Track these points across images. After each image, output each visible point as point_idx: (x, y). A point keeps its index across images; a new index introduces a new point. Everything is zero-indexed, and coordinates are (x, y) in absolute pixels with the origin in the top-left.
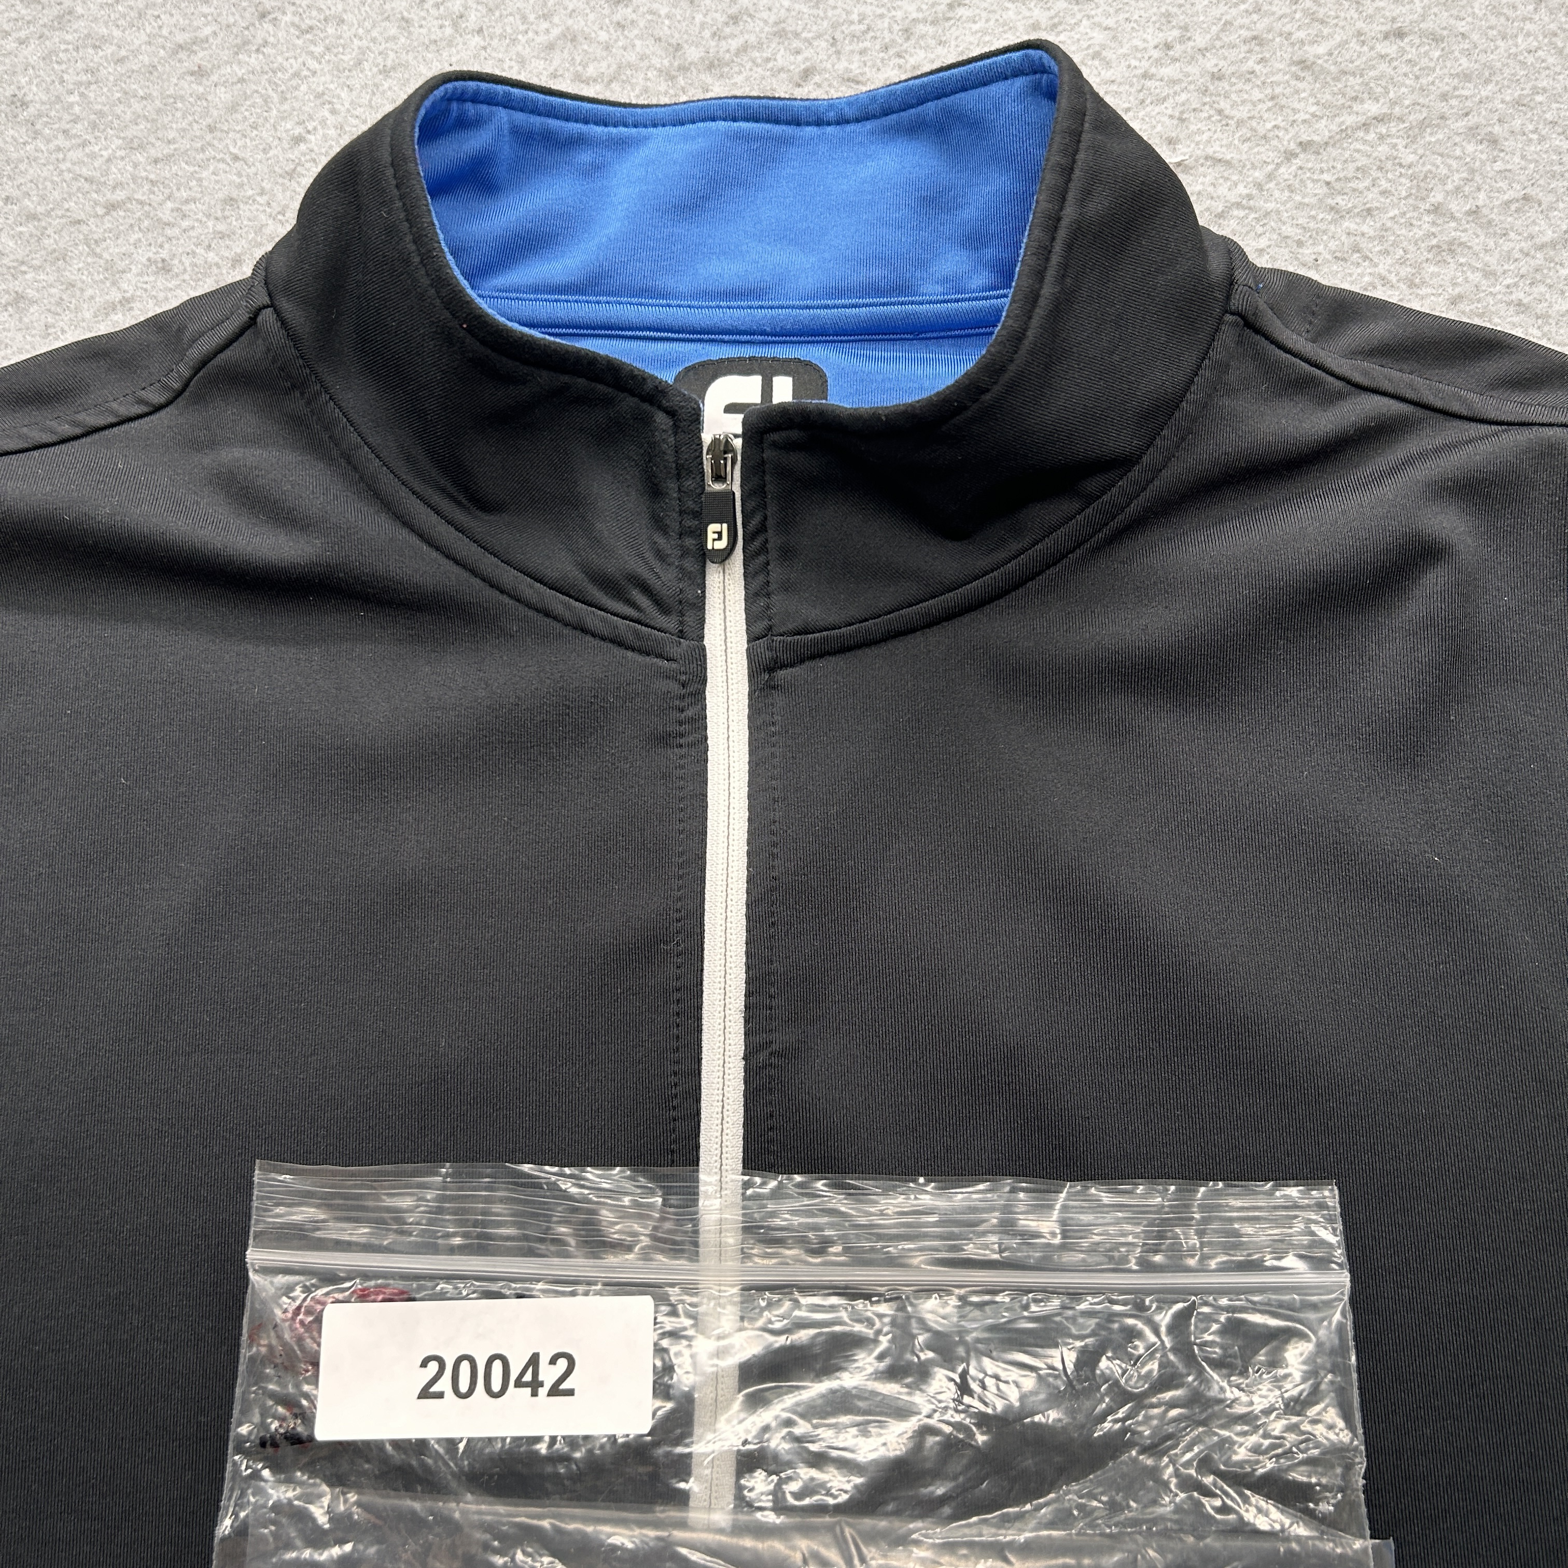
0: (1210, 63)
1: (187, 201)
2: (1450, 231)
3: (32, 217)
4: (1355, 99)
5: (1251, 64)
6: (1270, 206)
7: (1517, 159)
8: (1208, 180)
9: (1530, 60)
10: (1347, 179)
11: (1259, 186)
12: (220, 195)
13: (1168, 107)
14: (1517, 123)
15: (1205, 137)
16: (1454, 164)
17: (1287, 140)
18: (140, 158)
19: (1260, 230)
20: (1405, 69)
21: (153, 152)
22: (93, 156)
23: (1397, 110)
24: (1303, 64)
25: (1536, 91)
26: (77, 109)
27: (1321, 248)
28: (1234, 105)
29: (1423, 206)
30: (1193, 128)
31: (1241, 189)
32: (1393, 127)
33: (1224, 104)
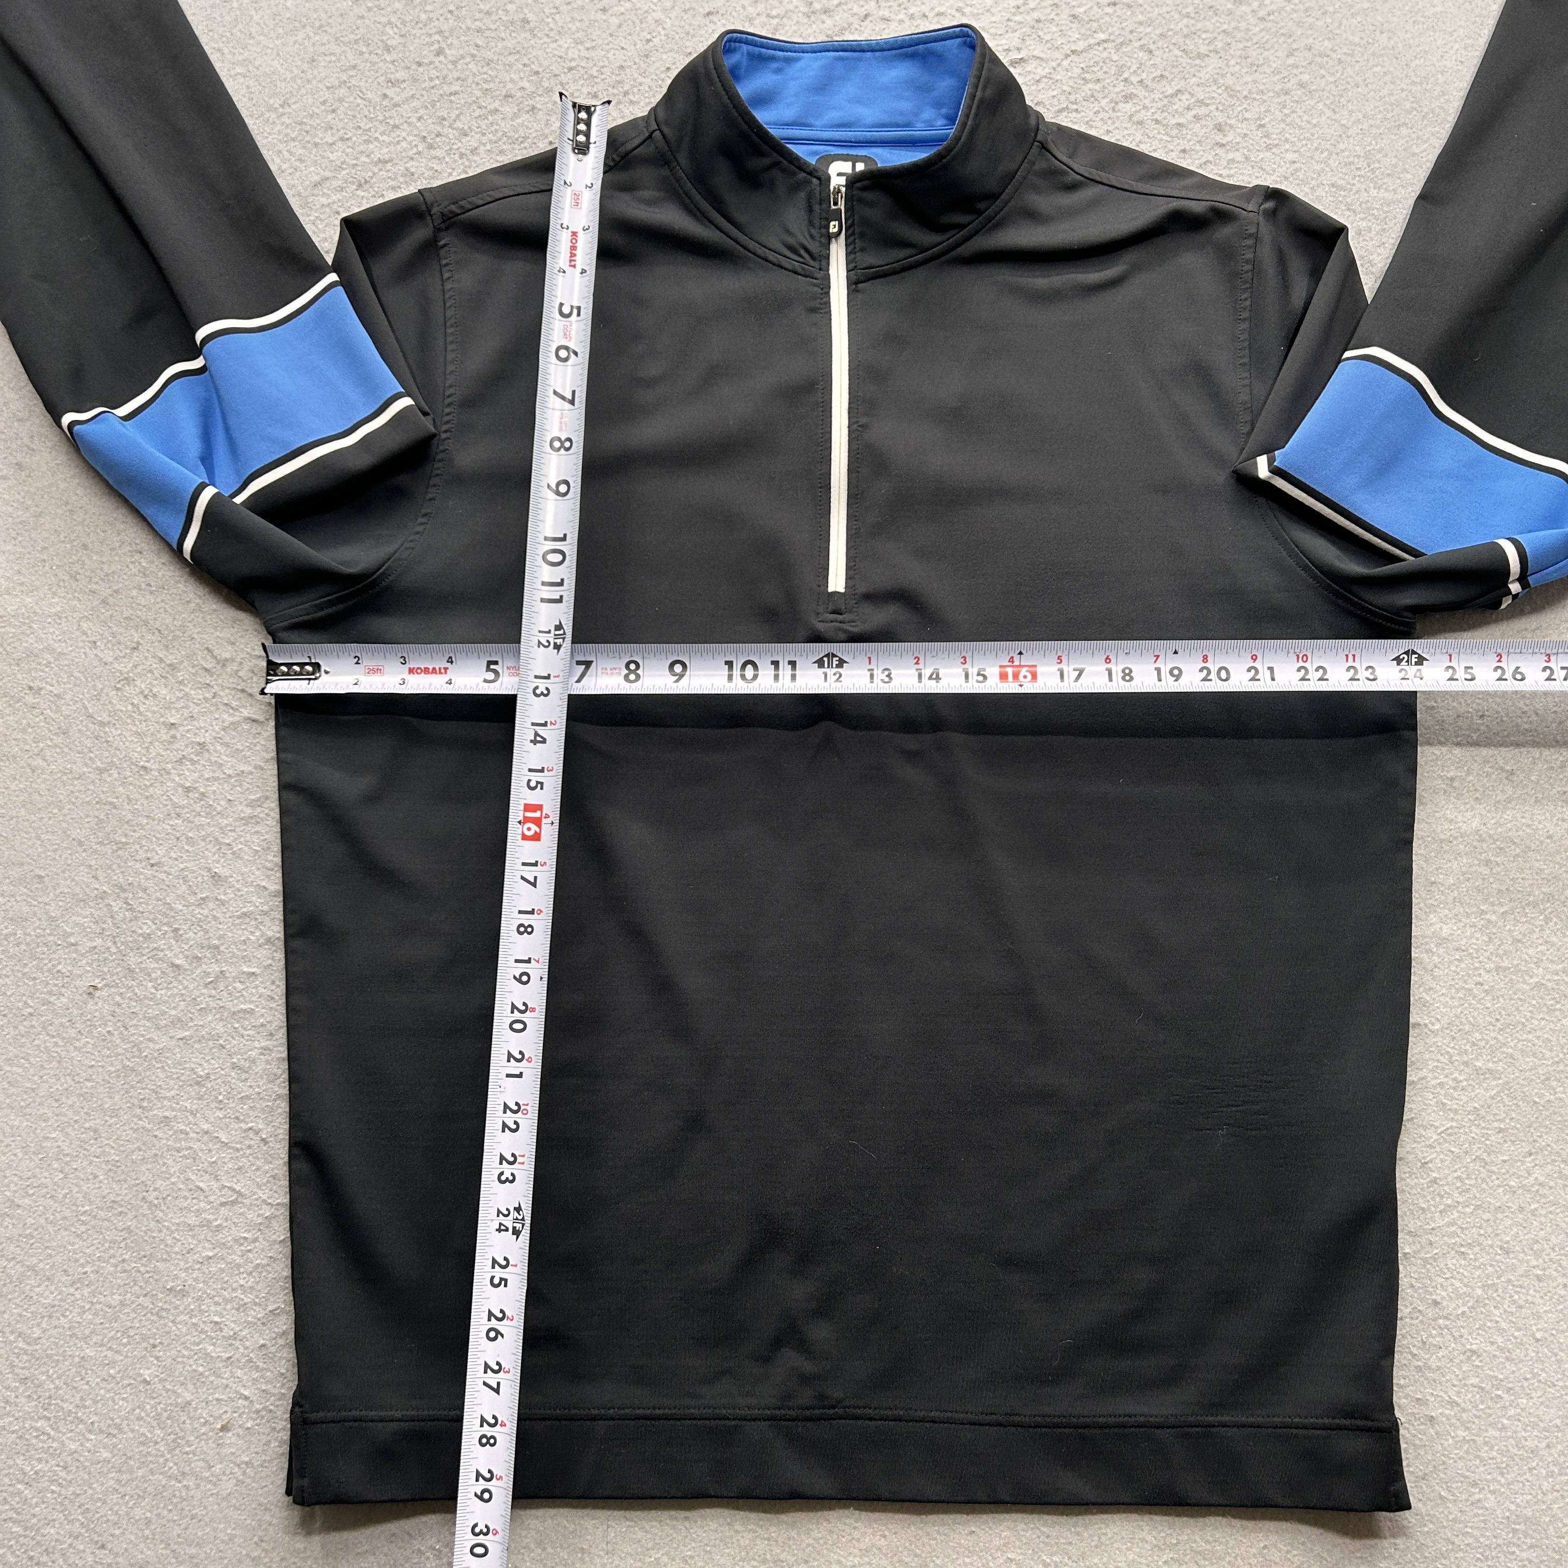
0: (1035, 15)
1: (603, 67)
2: (1131, 89)
3: (537, 73)
4: (1095, 32)
5: (1052, 16)
6: (1058, 77)
7: (1159, 59)
8: (1033, 66)
9: (1167, 16)
10: (1090, 67)
11: (1054, 69)
12: (618, 65)
13: (1017, 34)
14: (1160, 44)
15: (1033, 47)
16: (1134, 61)
17: (1067, 49)
18: (580, 47)
19: (1053, 87)
20: (1115, 19)
21: (588, 45)
22: (560, 46)
23: (1112, 38)
24: (1074, 16)
25: (1169, 30)
26: (551, 25)
27: (1078, 96)
28: (1045, 34)
29: (1121, 78)
30: (1028, 43)
31: (1047, 70)
32: (1110, 45)
33: (1041, 33)
